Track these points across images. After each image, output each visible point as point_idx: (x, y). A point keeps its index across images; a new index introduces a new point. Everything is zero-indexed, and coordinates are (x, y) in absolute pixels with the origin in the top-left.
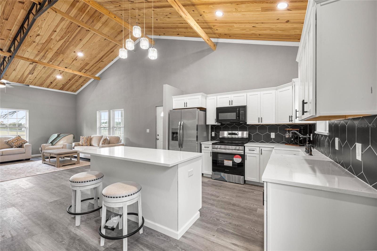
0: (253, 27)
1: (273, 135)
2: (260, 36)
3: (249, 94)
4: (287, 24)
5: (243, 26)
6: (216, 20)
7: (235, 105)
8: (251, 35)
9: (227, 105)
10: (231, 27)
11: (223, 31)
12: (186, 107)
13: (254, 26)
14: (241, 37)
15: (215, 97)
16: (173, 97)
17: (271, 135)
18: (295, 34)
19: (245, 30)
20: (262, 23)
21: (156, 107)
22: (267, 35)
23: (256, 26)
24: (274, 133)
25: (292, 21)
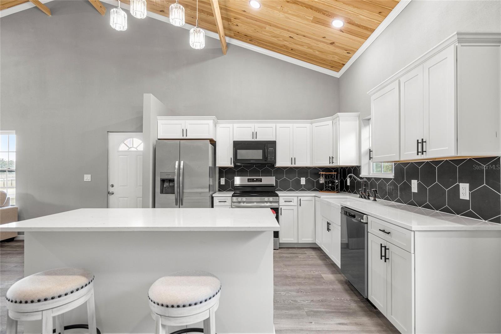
0: (290, 37)
1: (303, 181)
2: (292, 51)
3: (279, 125)
4: (330, 46)
5: (278, 32)
6: (244, 11)
7: (260, 138)
8: (281, 47)
9: (249, 138)
10: (262, 27)
11: (245, 30)
12: (185, 137)
13: (292, 37)
14: (266, 45)
15: (230, 125)
16: (159, 117)
17: (300, 180)
18: (332, 60)
19: (278, 37)
20: (304, 36)
21: (108, 132)
22: (301, 52)
23: (295, 37)
24: (305, 178)
25: (337, 44)
